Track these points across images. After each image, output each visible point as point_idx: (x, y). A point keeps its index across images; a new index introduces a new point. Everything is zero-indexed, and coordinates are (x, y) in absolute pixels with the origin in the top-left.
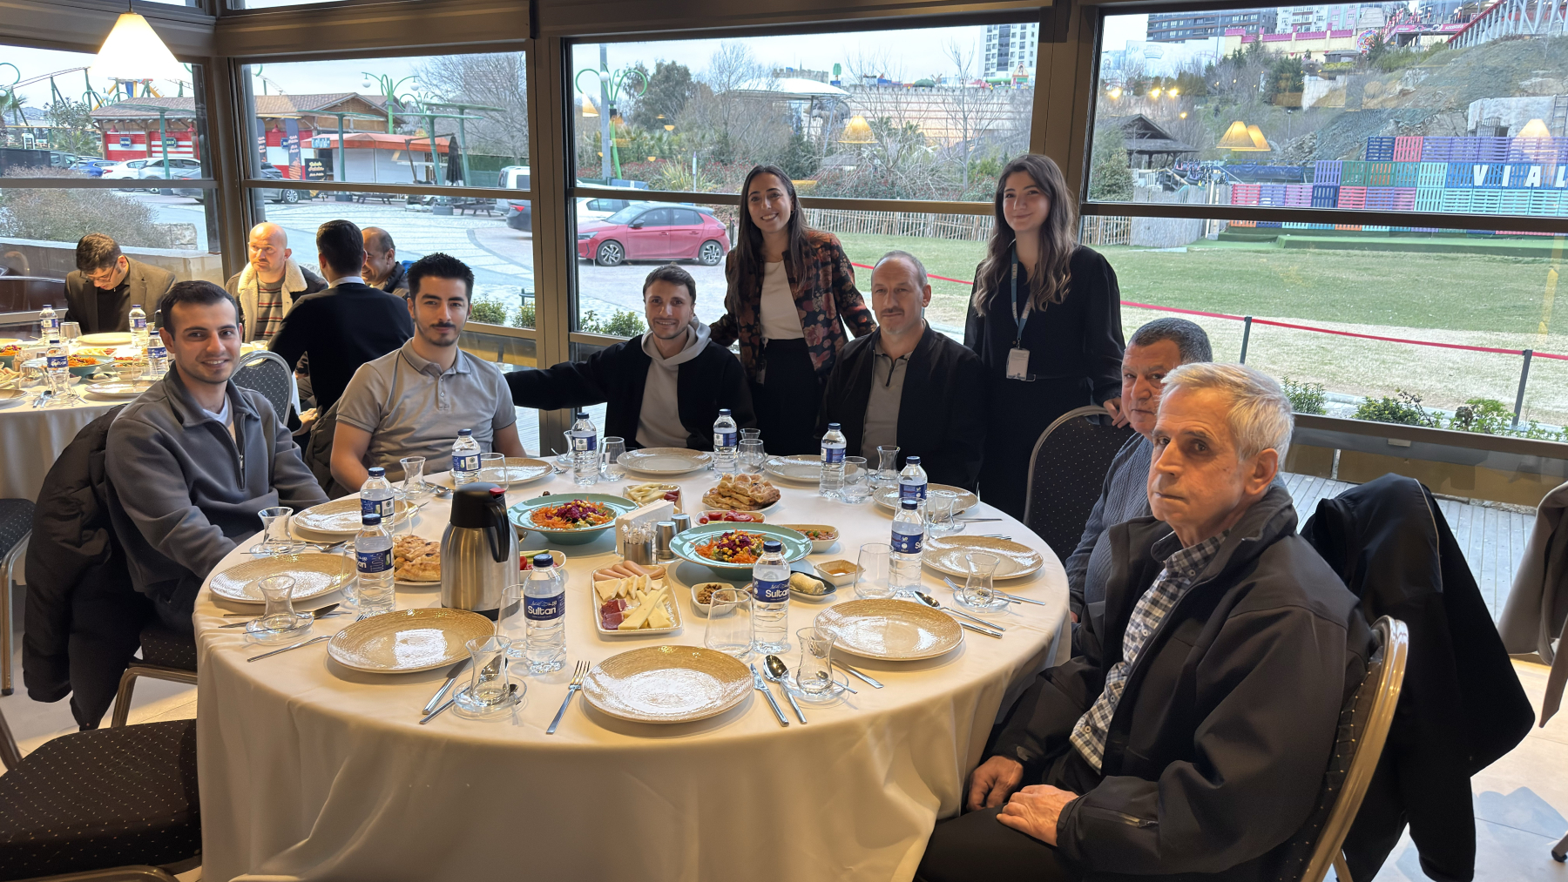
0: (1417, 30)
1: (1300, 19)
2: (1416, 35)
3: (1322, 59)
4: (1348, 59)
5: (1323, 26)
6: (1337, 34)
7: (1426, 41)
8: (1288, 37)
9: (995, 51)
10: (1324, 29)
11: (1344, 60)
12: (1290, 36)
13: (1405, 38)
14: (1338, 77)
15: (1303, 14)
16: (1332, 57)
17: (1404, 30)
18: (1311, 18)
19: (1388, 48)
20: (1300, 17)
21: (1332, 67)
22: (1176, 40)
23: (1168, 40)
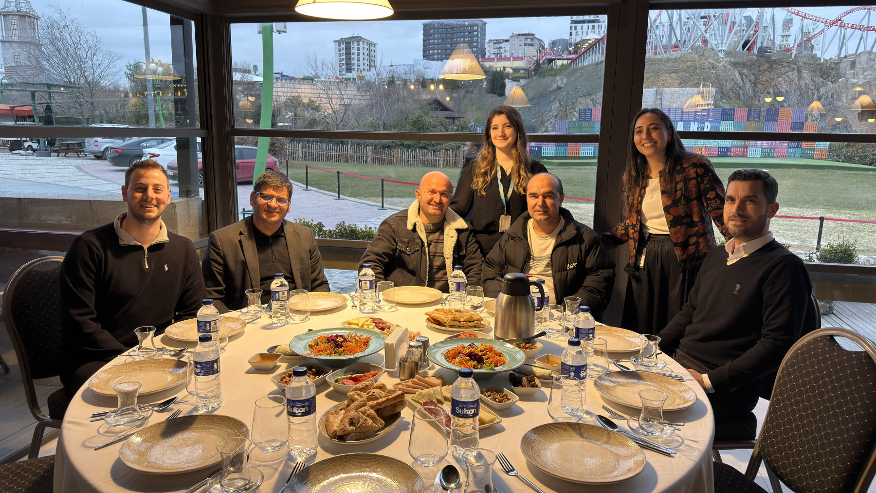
0: (555, 57)
1: (497, 51)
2: (554, 59)
3: (511, 71)
4: (523, 71)
5: (508, 55)
6: (515, 59)
7: (559, 63)
8: (493, 60)
9: (344, 62)
10: (508, 56)
11: (521, 71)
12: (494, 59)
13: (550, 61)
14: (521, 80)
15: (498, 48)
16: (516, 70)
17: (549, 57)
18: (502, 51)
19: (542, 66)
20: (496, 50)
21: (516, 75)
22: (438, 60)
23: (434, 60)
